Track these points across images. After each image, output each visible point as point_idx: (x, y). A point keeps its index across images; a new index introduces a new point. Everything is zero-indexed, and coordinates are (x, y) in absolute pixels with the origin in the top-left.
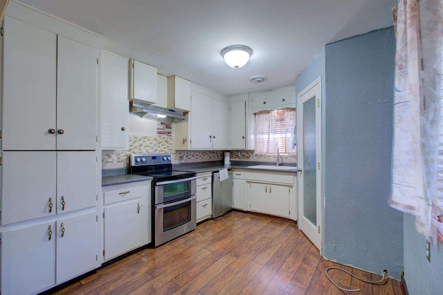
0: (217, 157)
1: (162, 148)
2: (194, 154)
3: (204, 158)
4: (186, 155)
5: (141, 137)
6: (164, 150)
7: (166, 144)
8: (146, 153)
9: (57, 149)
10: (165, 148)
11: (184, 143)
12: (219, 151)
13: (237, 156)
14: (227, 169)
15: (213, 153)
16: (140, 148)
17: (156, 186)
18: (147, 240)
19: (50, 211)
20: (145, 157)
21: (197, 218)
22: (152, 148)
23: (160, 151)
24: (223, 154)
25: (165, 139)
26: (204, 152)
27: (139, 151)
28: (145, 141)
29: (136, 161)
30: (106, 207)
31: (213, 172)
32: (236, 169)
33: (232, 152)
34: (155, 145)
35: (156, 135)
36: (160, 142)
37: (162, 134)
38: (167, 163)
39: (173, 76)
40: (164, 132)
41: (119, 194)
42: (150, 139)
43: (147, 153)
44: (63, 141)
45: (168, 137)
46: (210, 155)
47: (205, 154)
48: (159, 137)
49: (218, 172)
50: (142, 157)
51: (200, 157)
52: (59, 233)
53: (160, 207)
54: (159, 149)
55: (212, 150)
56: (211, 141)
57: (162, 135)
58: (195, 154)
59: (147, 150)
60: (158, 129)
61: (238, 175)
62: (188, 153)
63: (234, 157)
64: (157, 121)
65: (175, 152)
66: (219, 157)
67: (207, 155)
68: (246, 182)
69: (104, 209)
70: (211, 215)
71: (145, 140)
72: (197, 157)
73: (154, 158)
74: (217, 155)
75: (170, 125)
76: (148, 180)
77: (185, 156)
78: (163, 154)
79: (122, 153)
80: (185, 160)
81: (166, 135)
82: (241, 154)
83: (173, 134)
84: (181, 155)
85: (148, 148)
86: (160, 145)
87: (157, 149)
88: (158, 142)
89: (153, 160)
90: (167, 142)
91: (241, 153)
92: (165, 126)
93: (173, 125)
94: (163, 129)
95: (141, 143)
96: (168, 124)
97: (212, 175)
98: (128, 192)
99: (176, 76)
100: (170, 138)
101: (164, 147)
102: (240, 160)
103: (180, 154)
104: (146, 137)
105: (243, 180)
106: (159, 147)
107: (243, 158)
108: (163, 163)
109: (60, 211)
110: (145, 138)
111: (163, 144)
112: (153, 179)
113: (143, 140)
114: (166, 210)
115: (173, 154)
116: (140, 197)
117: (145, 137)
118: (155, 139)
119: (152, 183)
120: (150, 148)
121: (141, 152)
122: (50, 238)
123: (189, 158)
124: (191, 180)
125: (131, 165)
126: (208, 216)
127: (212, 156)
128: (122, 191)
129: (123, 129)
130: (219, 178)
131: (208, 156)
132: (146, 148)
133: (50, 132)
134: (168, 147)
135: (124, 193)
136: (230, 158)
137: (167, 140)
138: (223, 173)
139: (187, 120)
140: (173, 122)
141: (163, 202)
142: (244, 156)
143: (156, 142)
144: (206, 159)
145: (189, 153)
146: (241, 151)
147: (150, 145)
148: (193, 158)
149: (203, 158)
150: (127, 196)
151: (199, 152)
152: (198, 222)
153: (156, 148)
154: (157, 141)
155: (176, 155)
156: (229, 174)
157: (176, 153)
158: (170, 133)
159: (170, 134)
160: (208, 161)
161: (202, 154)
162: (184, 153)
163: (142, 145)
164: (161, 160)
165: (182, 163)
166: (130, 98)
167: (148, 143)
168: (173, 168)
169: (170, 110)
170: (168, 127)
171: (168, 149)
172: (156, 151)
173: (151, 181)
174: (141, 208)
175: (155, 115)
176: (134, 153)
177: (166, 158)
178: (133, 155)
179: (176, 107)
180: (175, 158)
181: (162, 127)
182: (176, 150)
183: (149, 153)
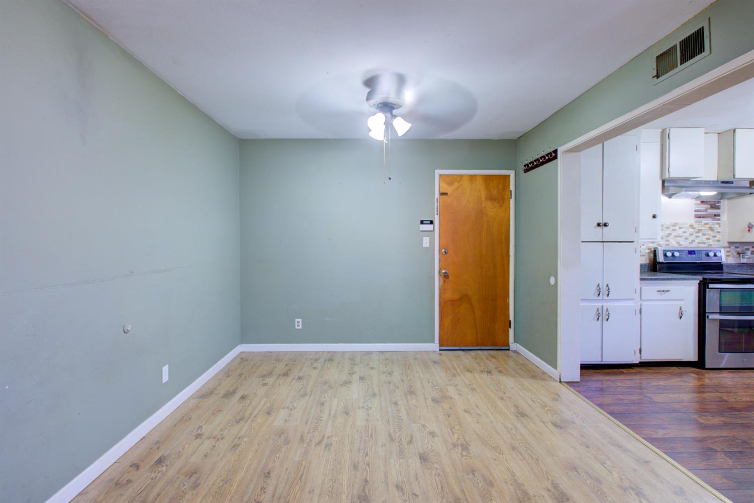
1: (704, 238)
4: (751, 249)
5: (669, 224)
6: (706, 241)
7: (710, 232)
8: (677, 245)
9: (604, 240)
10: (708, 239)
11: (749, 231)
16: (668, 239)
17: (708, 288)
18: (692, 356)
19: (599, 295)
20: (678, 251)
22: (687, 239)
23: (699, 243)
25: (708, 226)
27: (667, 243)
28: (675, 230)
29: (665, 255)
30: (643, 303)
34: (691, 234)
35: (692, 220)
36: (701, 230)
37: (703, 217)
38: (715, 260)
39: (731, 130)
40: (707, 214)
41: (658, 291)
42: (682, 226)
43: (679, 245)
44: (608, 233)
45: (713, 222)
48: (698, 224)
50: (673, 250)
52: (605, 317)
53: (714, 317)
54: (697, 240)
57: (703, 219)
59: (679, 241)
60: (696, 211)
64: (694, 200)
65: (728, 245)
69: (641, 305)
71: (675, 228)
73: (691, 252)
75: (718, 203)
76: (694, 279)
77: (749, 252)
78: (703, 247)
79: (643, 245)
80: (748, 258)
81: (711, 219)
83: (724, 218)
84: (739, 250)
85: (679, 239)
86: (700, 234)
87: (693, 241)
88: (697, 231)
89: (690, 256)
90: (711, 229)
92: (709, 206)
93: (724, 204)
94: (706, 210)
95: (669, 232)
96: (715, 202)
98: (669, 291)
99: (737, 130)
100: (718, 224)
101: (707, 237)
103: (737, 247)
104: (677, 224)
106: (698, 237)
108: (708, 260)
109: (605, 297)
110: (675, 225)
111: (704, 233)
112: (702, 280)
113: (672, 228)
114: (722, 324)
115: (724, 247)
116: (682, 300)
117: (675, 223)
118: (692, 226)
119: (699, 284)
120: (683, 239)
121: (668, 245)
122: (598, 319)
125: (658, 260)
128: (662, 288)
129: (654, 217)
132: (677, 238)
133: (599, 225)
134: (714, 237)
135: (663, 291)
137: (712, 226)
140: (725, 199)
141: (719, 311)
143: (692, 230)
147: (683, 235)
150: (666, 295)
153: (692, 238)
154: (694, 228)
155: (728, 249)
157: (729, 247)
158: (719, 215)
159: (717, 217)
162: (746, 247)
163: (671, 234)
164: (703, 255)
165: (741, 262)
166: (664, 178)
167: (680, 232)
168: (725, 270)
169: (723, 182)
170: (713, 206)
171: (713, 241)
172: (694, 243)
173: (698, 282)
174: (684, 313)
175: (696, 193)
176: (660, 245)
177: (711, 254)
178: (659, 248)
179: (737, 176)
180: (727, 254)
181: (703, 207)
182: (729, 243)
183: (683, 246)
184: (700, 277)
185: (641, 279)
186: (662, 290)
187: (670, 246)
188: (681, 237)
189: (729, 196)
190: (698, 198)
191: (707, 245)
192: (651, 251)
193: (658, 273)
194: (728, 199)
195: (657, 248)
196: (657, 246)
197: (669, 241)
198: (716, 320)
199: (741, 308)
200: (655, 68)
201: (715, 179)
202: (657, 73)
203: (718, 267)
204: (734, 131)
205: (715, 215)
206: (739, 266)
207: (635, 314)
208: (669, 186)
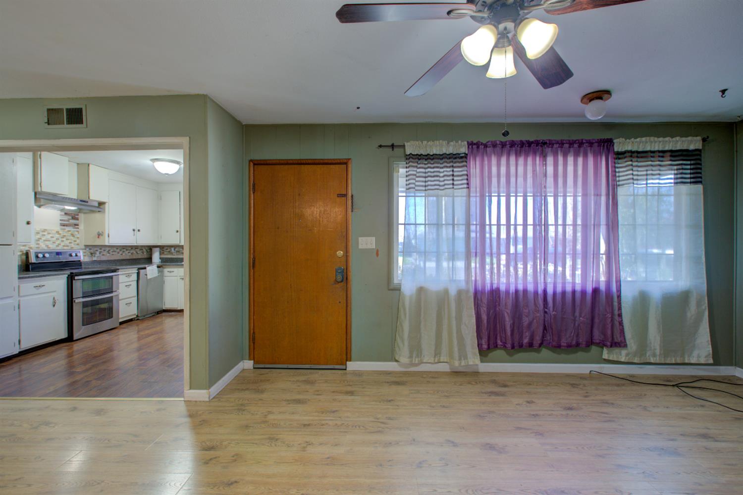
0: (141, 254)
1: (67, 242)
2: (109, 250)
3: (124, 254)
4: (100, 250)
5: (40, 230)
6: (69, 245)
7: (72, 238)
8: (46, 248)
10: (70, 243)
11: (98, 237)
12: (144, 246)
13: (169, 252)
14: (156, 265)
15: (136, 248)
16: (39, 242)
17: (74, 280)
18: (63, 335)
20: (48, 253)
21: (120, 317)
22: (54, 242)
23: (64, 246)
24: (151, 250)
25: (70, 233)
26: (124, 248)
27: (37, 246)
28: (44, 235)
29: (37, 257)
30: (21, 299)
31: (139, 269)
32: (169, 265)
33: (163, 248)
34: (58, 239)
35: (58, 228)
36: (65, 236)
37: (67, 226)
38: (76, 259)
39: (85, 164)
40: (69, 223)
41: (34, 287)
42: (50, 232)
45: (74, 230)
46: (132, 251)
47: (125, 250)
48: (63, 231)
49: (145, 268)
50: (43, 252)
51: (118, 253)
53: (79, 301)
54: (63, 244)
55: (136, 245)
56: (134, 235)
58: (112, 250)
59: (48, 245)
60: (61, 220)
61: (170, 272)
62: (101, 249)
63: (165, 253)
64: (60, 211)
66: (145, 253)
67: (128, 251)
68: (181, 278)
69: (19, 301)
70: (137, 314)
71: (44, 233)
72: (114, 253)
73: (58, 254)
74: (141, 251)
75: (77, 216)
76: (64, 274)
77: (98, 253)
78: (68, 249)
80: (97, 257)
81: (72, 228)
82: (175, 250)
83: (82, 227)
84: (92, 251)
85: (48, 243)
86: (64, 239)
87: (59, 244)
88: (62, 236)
89: (57, 256)
90: (73, 235)
91: (175, 248)
92: (70, 218)
93: (82, 216)
94: (68, 220)
95: (39, 237)
96: (75, 214)
97: (137, 271)
98: (44, 286)
99: (90, 165)
100: (78, 231)
101: (69, 241)
102: (174, 257)
103: (90, 249)
105: (176, 278)
106: (62, 241)
107: (178, 255)
108: (71, 259)
110: (44, 231)
111: (69, 238)
112: (69, 274)
113: (41, 233)
114: (85, 305)
115: (82, 249)
116: (55, 291)
117: (45, 229)
118: (58, 232)
119: (68, 278)
120: (51, 242)
121: (39, 248)
123: (103, 255)
124: (112, 276)
125: (30, 262)
126: (133, 315)
127: (135, 252)
128: (38, 284)
129: (28, 223)
130: (146, 275)
131: (129, 253)
132: (46, 242)
134: (75, 241)
135: (40, 286)
136: (160, 254)
137: (73, 233)
138: (151, 271)
139: (104, 212)
140: (82, 213)
141: (82, 296)
142: (179, 252)
143: (58, 236)
144: (127, 255)
145: (103, 249)
146: (175, 247)
147: (50, 239)
148: (108, 255)
149: (122, 254)
150: (42, 290)
151: (117, 247)
152: (121, 320)
153: (58, 242)
154: (60, 234)
155: (84, 251)
156: (159, 272)
157: (85, 249)
158: (78, 225)
159: (76, 227)
160: (128, 258)
161: (120, 250)
162: (96, 249)
163: (41, 239)
164: (68, 256)
165: (94, 260)
166: (36, 190)
167: (49, 237)
168: (83, 266)
169: (81, 201)
170: (74, 218)
171: (74, 244)
172: (60, 246)
173: (67, 276)
174: (57, 302)
175: (62, 207)
176: (31, 248)
177: (74, 254)
178: (31, 250)
179: (91, 198)
180: (85, 254)
181: (66, 218)
182: (85, 246)
183: (51, 248)
184: (68, 272)
185: (19, 278)
186: (38, 285)
187: (40, 248)
188: (49, 241)
189: (84, 211)
190: (62, 210)
191: (69, 248)
192: (23, 254)
193: (31, 273)
194: (84, 213)
195: (28, 250)
196: (29, 249)
197: (39, 244)
198: (80, 302)
199: (93, 291)
200: (46, 116)
201: (75, 197)
202: (48, 121)
203: (78, 264)
204: (89, 165)
205: (75, 225)
206: (92, 263)
207: (14, 310)
208: (41, 198)
